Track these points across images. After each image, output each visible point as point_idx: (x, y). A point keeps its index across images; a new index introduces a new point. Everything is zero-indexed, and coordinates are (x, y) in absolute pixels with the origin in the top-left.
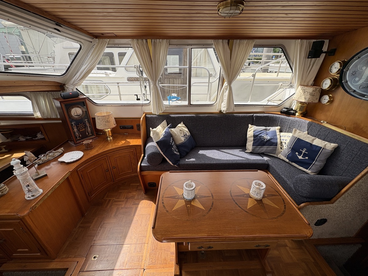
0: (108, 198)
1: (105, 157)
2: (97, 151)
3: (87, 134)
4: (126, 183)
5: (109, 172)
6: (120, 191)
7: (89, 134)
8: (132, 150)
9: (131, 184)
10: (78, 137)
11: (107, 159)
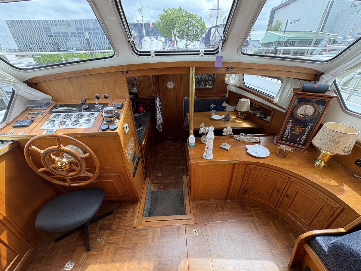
0: (253, 213)
1: (287, 178)
2: (284, 164)
3: (298, 140)
4: (288, 223)
5: (278, 195)
6: (270, 221)
7: (300, 140)
8: (334, 206)
9: (290, 234)
10: (285, 137)
11: (286, 181)
